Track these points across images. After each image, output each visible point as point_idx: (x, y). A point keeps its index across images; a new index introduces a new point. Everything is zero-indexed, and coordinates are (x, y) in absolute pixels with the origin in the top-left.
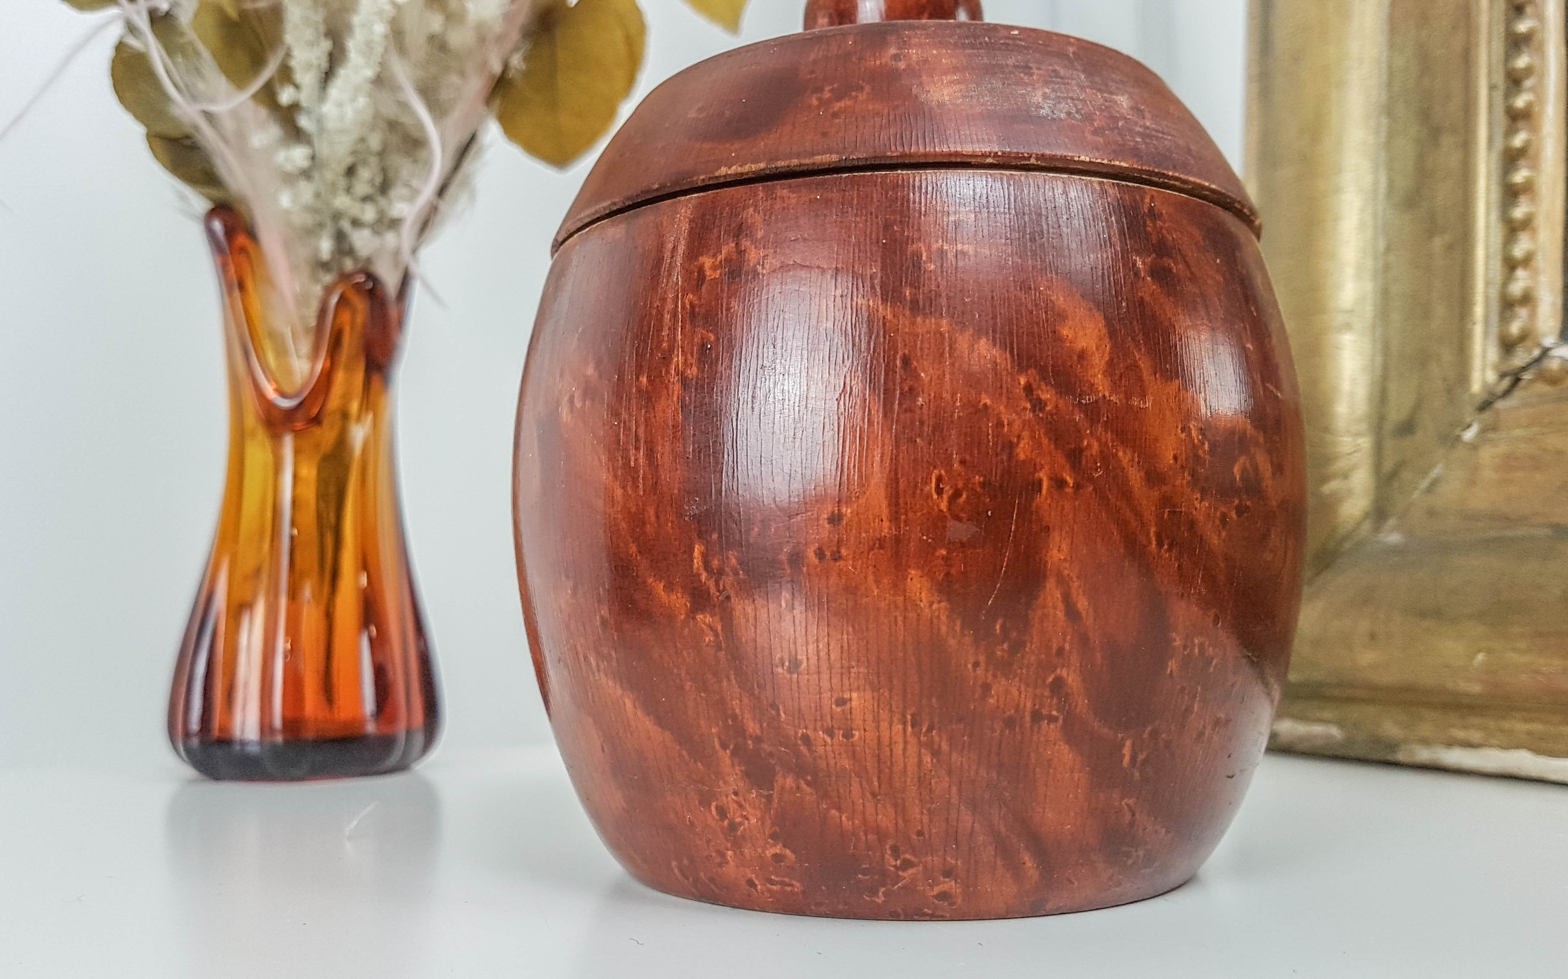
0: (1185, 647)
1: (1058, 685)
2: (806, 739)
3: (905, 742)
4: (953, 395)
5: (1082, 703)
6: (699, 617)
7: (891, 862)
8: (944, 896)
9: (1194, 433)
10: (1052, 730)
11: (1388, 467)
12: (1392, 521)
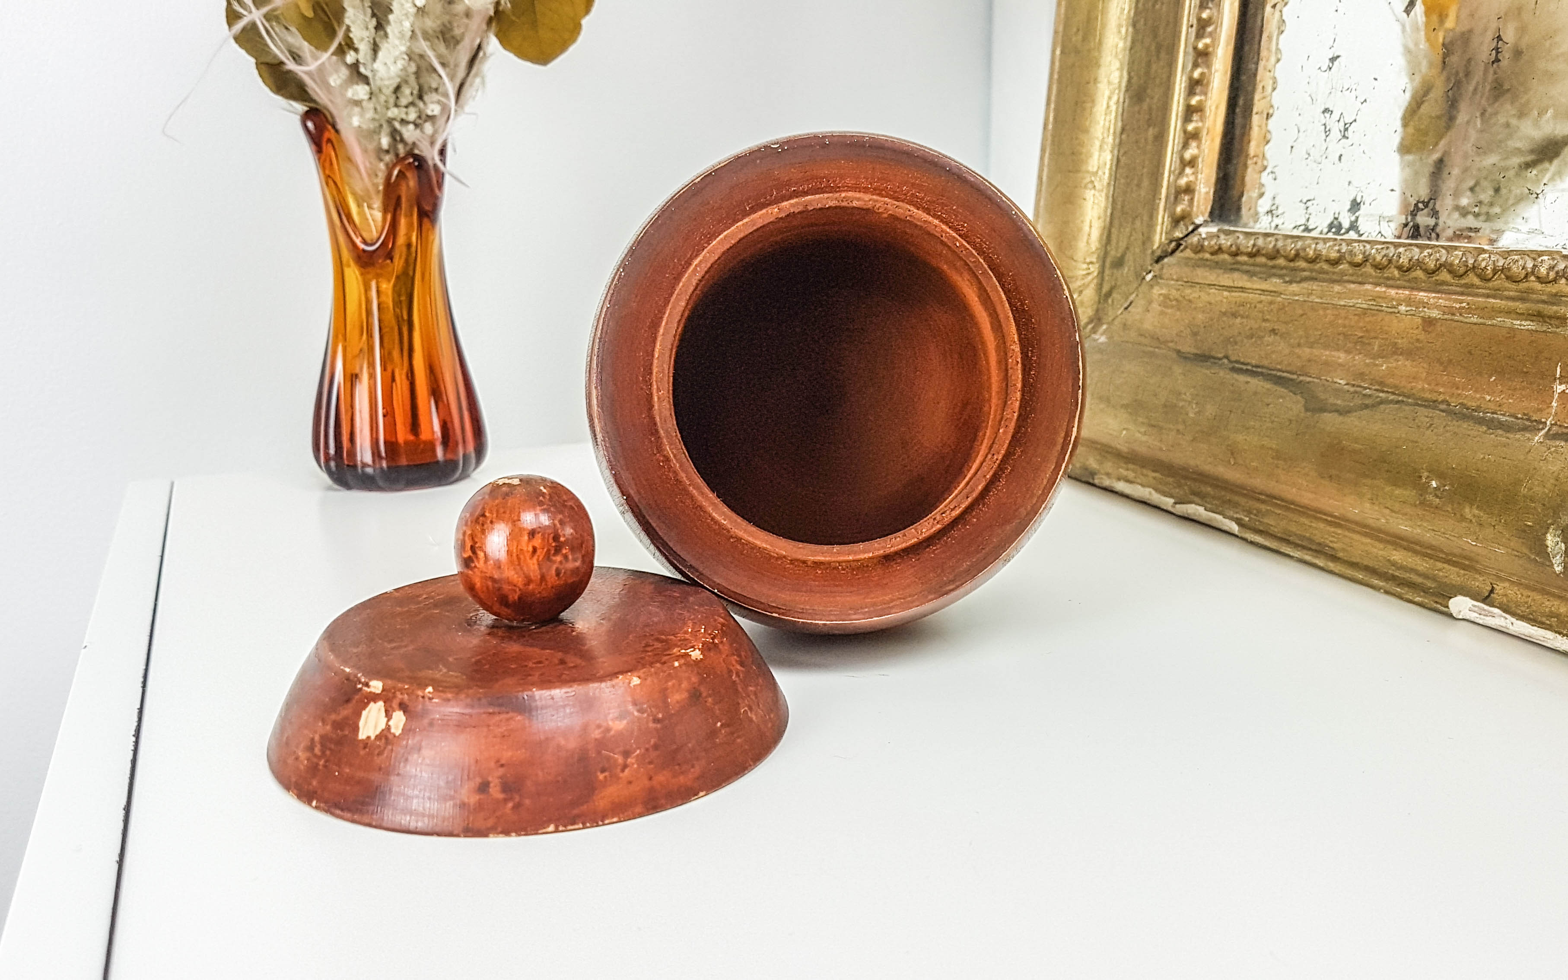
11: (1106, 288)
12: (1104, 326)
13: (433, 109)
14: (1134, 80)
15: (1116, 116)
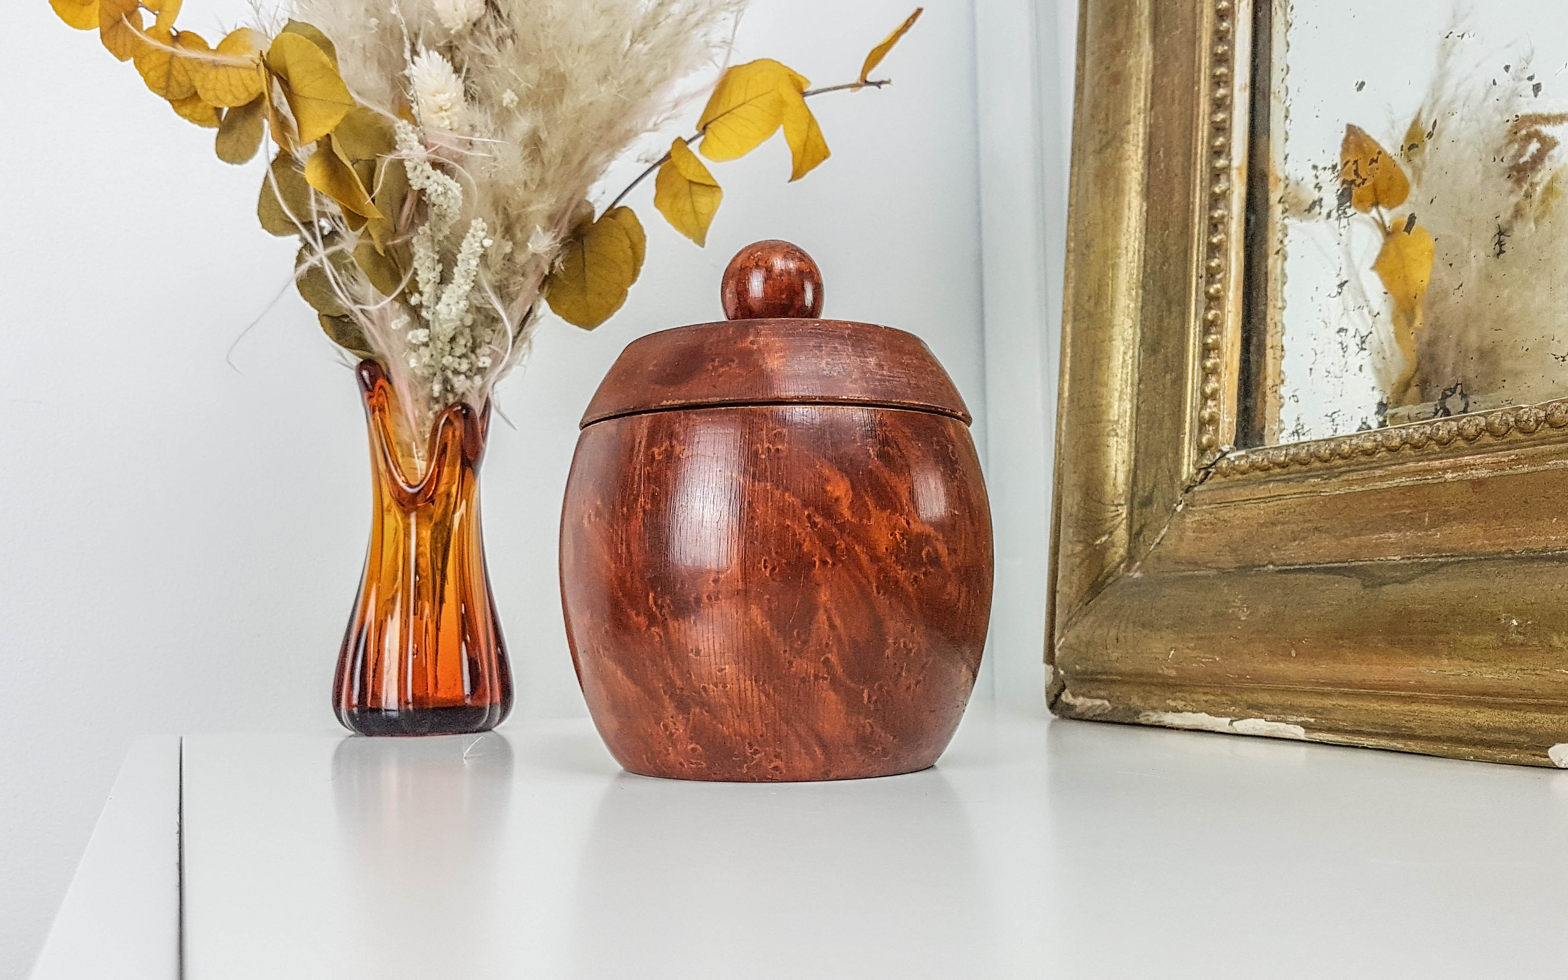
0: (895, 643)
1: (827, 661)
2: (704, 687)
3: (752, 690)
4: (772, 521)
5: (839, 670)
6: (653, 629)
7: (749, 751)
9: (898, 536)
10: (825, 684)
11: (1136, 527)
12: (1138, 563)
13: (485, 361)
14: (1148, 335)
15: (1132, 370)
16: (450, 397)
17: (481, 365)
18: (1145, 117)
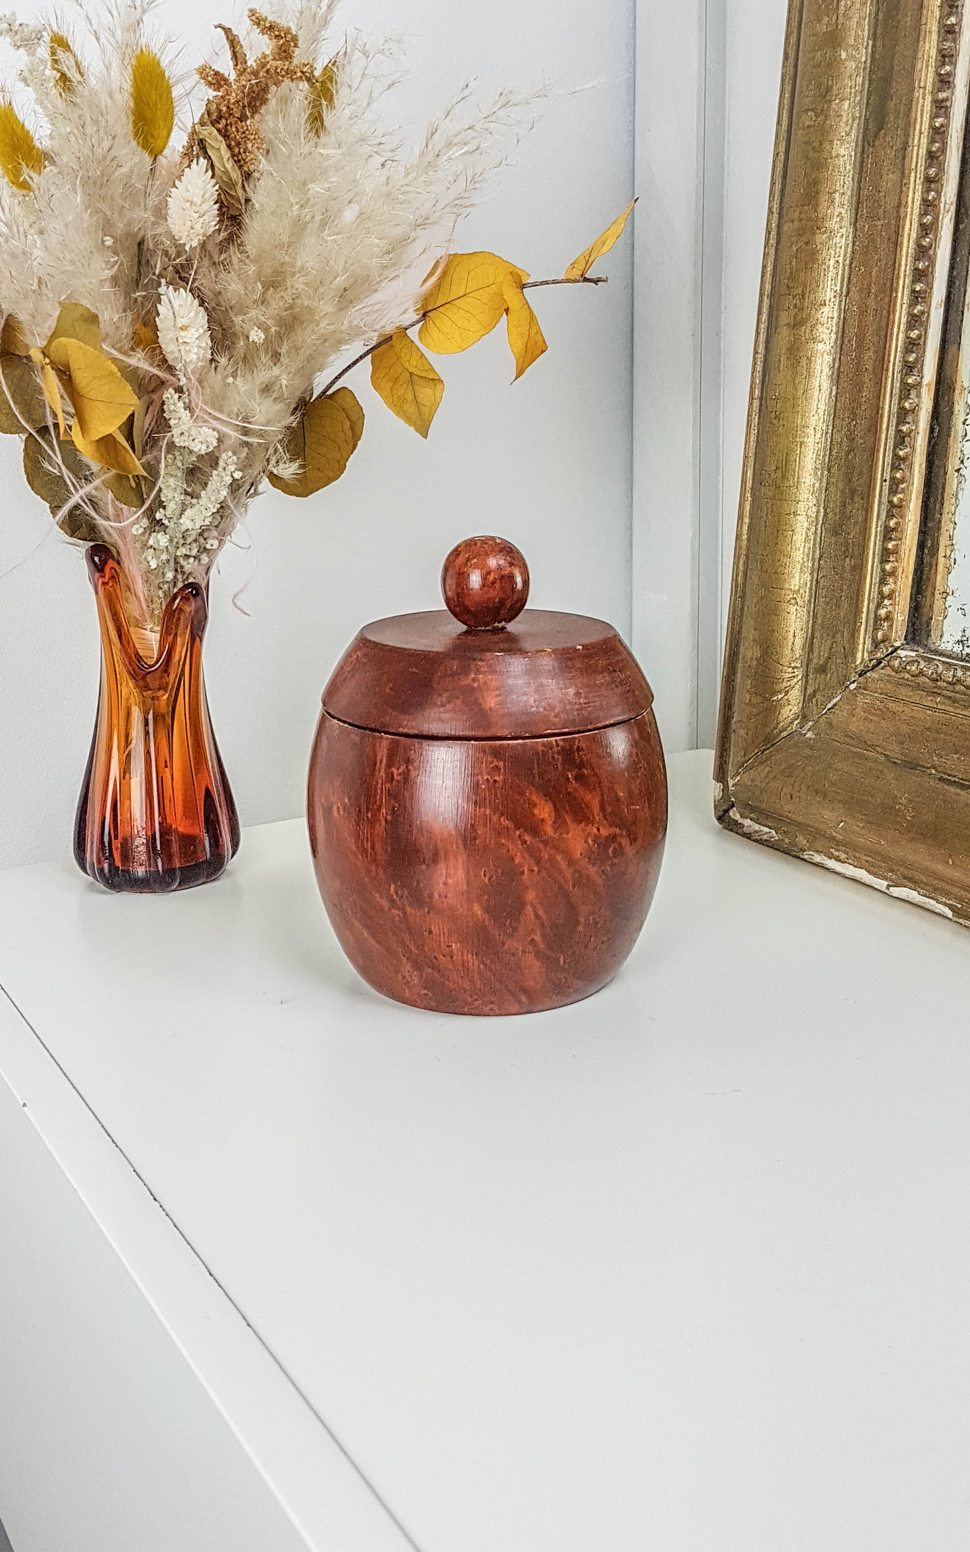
0: (586, 921)
1: (532, 941)
2: (435, 956)
3: (473, 961)
4: (491, 840)
5: (542, 946)
6: (394, 910)
8: (491, 1009)
9: (590, 842)
10: (531, 956)
11: (810, 691)
12: (811, 723)
13: (212, 543)
15: (814, 545)
16: (179, 576)
17: (208, 546)
18: (841, 301)
